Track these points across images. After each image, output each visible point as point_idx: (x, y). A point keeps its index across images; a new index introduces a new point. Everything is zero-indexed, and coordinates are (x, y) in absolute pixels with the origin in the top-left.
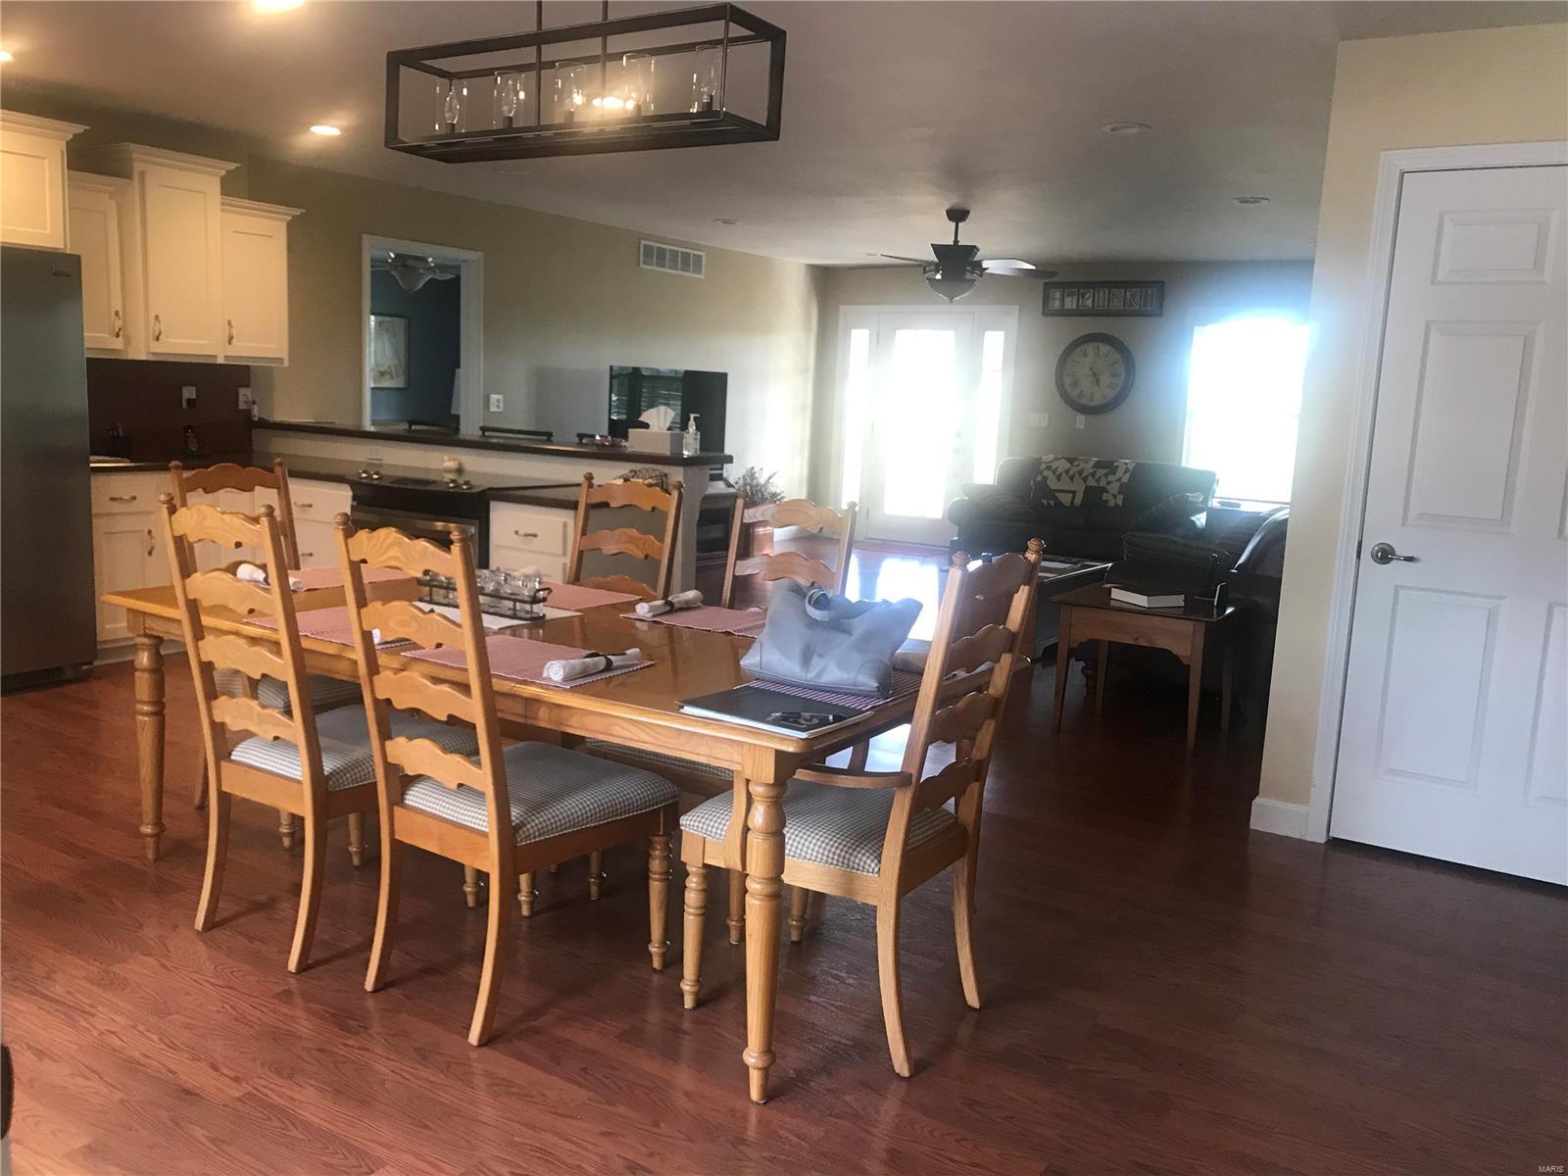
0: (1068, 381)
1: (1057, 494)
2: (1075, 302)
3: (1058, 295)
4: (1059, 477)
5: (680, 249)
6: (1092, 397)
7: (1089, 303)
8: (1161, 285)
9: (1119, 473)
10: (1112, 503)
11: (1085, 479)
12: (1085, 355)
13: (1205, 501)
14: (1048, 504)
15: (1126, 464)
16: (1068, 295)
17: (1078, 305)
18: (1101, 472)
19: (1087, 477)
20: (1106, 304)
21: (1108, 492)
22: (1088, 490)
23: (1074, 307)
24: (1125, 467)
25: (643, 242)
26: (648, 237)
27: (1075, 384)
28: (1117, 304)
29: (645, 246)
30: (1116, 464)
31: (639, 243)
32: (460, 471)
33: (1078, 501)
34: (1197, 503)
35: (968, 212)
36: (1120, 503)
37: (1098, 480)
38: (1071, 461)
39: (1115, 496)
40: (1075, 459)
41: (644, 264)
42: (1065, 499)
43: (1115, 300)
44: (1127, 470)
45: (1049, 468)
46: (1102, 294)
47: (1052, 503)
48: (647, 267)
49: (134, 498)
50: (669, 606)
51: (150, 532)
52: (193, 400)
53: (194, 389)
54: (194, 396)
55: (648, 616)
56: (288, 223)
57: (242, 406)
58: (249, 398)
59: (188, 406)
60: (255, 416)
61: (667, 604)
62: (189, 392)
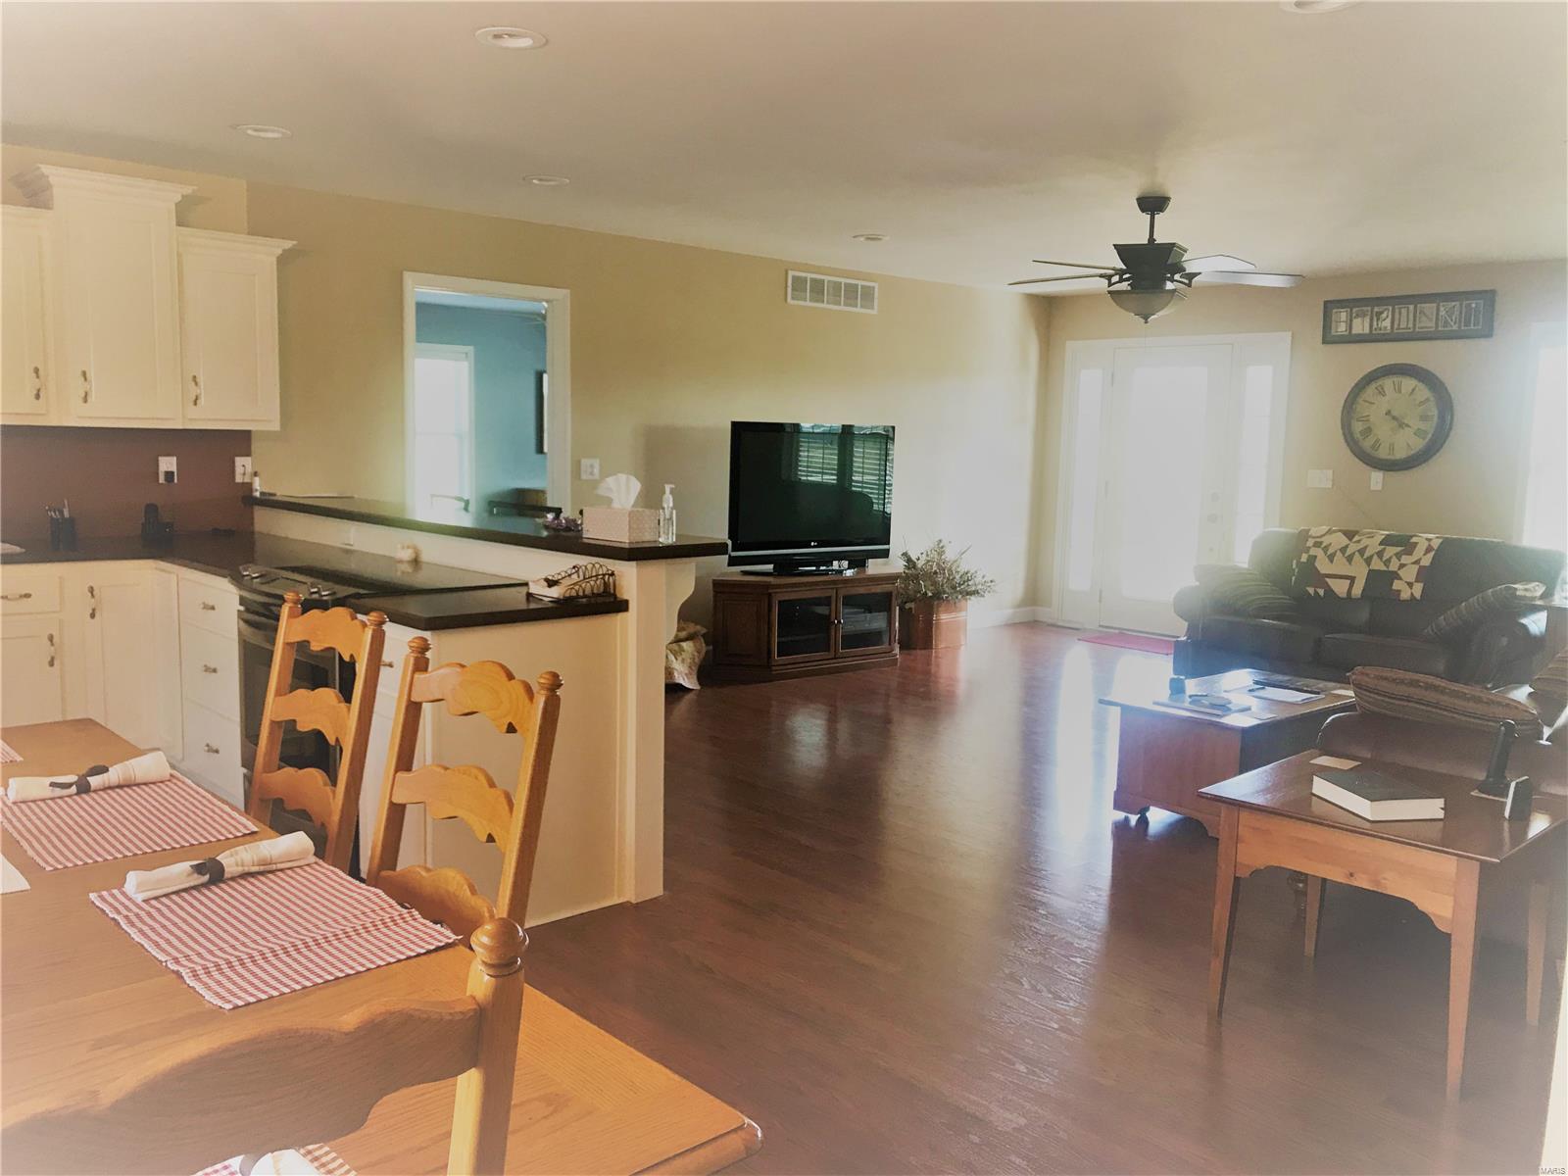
0: (1358, 427)
1: (1327, 579)
2: (1367, 325)
3: (1343, 316)
4: (1331, 558)
5: (843, 281)
6: (1392, 447)
7: (1387, 323)
8: (1489, 297)
9: (1419, 552)
10: (1405, 595)
11: (1368, 561)
12: (1382, 392)
13: (1547, 595)
14: (1316, 592)
15: (1429, 540)
16: (1358, 316)
17: (1371, 326)
18: (1391, 551)
19: (1371, 557)
20: (1411, 325)
21: (1401, 579)
22: (1373, 575)
23: (1367, 331)
24: (1426, 544)
25: (791, 274)
26: (797, 267)
27: (1368, 431)
28: (1427, 324)
29: (795, 278)
30: (1414, 540)
31: (787, 274)
32: (416, 562)
33: (1357, 591)
34: (1534, 598)
35: (1168, 199)
36: (1418, 595)
37: (1387, 562)
38: (1350, 535)
39: (1410, 585)
40: (1356, 533)
41: (793, 298)
42: (1340, 588)
43: (1424, 318)
44: (1429, 550)
45: (1317, 545)
46: (1404, 311)
47: (1321, 592)
48: (796, 302)
49: (28, 596)
50: (204, 875)
51: (51, 638)
52: (173, 473)
53: (174, 459)
54: (174, 469)
55: (139, 898)
56: (278, 258)
57: (239, 479)
58: (249, 469)
59: (166, 480)
60: (256, 490)
61: (199, 869)
62: (168, 464)
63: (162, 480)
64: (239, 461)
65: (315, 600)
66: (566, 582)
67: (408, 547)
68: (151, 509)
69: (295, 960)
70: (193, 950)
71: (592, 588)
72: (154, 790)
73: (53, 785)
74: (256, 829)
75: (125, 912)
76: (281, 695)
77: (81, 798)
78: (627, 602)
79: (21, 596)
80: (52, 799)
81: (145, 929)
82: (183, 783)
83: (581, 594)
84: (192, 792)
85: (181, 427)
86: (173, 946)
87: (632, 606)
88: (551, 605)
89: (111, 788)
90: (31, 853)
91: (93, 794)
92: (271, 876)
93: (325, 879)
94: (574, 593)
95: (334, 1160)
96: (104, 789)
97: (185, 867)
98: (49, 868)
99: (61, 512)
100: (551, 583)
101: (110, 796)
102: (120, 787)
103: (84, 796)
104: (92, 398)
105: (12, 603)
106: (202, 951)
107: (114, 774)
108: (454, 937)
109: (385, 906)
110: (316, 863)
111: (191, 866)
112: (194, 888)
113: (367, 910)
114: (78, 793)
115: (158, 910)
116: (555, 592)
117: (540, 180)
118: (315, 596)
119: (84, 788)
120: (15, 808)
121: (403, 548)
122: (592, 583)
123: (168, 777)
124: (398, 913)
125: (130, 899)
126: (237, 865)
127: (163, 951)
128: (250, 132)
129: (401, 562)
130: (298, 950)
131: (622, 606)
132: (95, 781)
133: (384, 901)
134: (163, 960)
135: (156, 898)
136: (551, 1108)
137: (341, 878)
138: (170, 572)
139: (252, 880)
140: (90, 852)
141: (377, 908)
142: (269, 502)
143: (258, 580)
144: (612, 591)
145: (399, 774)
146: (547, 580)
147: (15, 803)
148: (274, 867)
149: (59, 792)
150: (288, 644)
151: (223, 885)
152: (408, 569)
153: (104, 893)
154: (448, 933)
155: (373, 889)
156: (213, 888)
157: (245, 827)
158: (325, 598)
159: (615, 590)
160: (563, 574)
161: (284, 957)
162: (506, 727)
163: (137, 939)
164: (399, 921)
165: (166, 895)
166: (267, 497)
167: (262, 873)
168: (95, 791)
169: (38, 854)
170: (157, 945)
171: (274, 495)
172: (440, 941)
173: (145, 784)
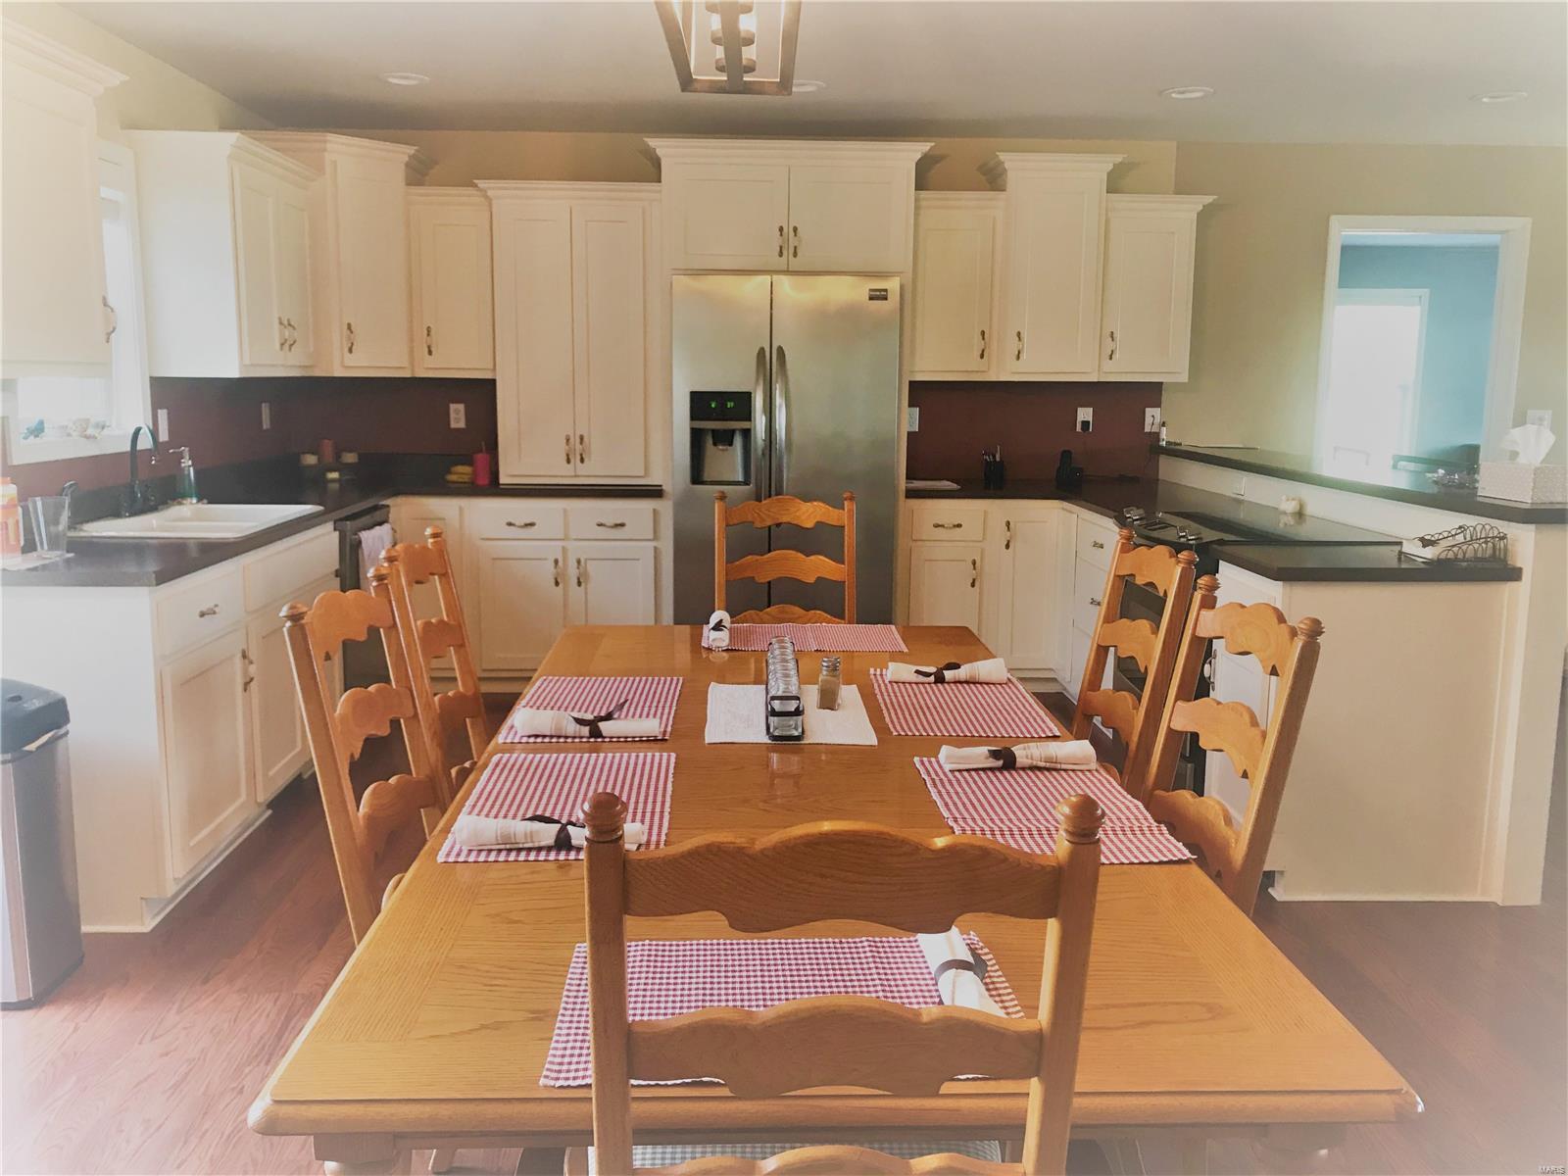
32: (1300, 515)
49: (959, 526)
50: (998, 760)
51: (974, 563)
52: (1088, 421)
53: (1090, 410)
54: (1090, 418)
55: (947, 767)
56: (1198, 214)
57: (1147, 429)
58: (1158, 420)
59: (1082, 429)
60: (1163, 440)
61: (995, 754)
62: (1085, 414)
63: (1079, 429)
64: (1149, 411)
65: (1183, 544)
66: (1444, 544)
67: (1293, 499)
68: (1066, 455)
69: (1045, 842)
70: (970, 814)
71: (1476, 551)
72: (992, 691)
73: (917, 672)
74: (1058, 734)
75: (934, 776)
76: (1108, 623)
77: (937, 687)
78: (1520, 569)
79: (954, 526)
80: (916, 683)
81: (943, 791)
82: (1017, 688)
83: (1460, 556)
84: (1020, 696)
85: (1096, 380)
86: (957, 809)
87: (1526, 575)
88: (1423, 566)
89: (960, 682)
90: (887, 719)
91: (946, 685)
92: (1054, 773)
93: (1099, 785)
94: (1451, 555)
95: (1009, 994)
96: (955, 682)
97: (984, 750)
98: (895, 733)
99: (994, 457)
100: (1426, 543)
101: (958, 688)
102: (967, 682)
103: (939, 685)
104: (1024, 356)
105: (948, 531)
106: (976, 816)
107: (963, 672)
108: (1189, 855)
109: (1140, 817)
110: (1097, 770)
111: (989, 751)
112: (991, 769)
113: (1122, 817)
114: (935, 682)
115: (958, 780)
116: (1429, 553)
117: (1491, 97)
118: (1182, 540)
119: (940, 679)
120: (889, 685)
121: (1288, 500)
122: (1476, 546)
123: (1005, 680)
124: (1147, 824)
125: (941, 767)
126: (1027, 757)
127: (949, 810)
128: (1174, 95)
129: (1285, 513)
130: (1041, 835)
131: (1515, 574)
132: (948, 674)
133: (1142, 813)
134: (946, 816)
135: (959, 771)
136: (1210, 1015)
137: (1113, 787)
138: (1071, 512)
139: (1038, 773)
140: (927, 727)
141: (1132, 817)
142: (1175, 452)
143: (1138, 522)
144: (1502, 556)
145: (1179, 703)
146: (1422, 539)
147: (890, 682)
148: (1059, 766)
149: (922, 679)
150: (1119, 576)
151: (1014, 772)
152: (1291, 521)
153: (925, 759)
154: (1186, 852)
155: (1136, 801)
156: (1006, 773)
157: (1051, 730)
158: (1191, 542)
159: (1505, 554)
160: (1446, 534)
161: (1037, 837)
162: (1270, 668)
163: (935, 798)
164: (1147, 832)
165: (968, 770)
166: (1173, 447)
167: (1048, 769)
168: (948, 683)
169: (892, 722)
170: (946, 805)
171: (1180, 444)
172: (1175, 856)
173: (987, 684)
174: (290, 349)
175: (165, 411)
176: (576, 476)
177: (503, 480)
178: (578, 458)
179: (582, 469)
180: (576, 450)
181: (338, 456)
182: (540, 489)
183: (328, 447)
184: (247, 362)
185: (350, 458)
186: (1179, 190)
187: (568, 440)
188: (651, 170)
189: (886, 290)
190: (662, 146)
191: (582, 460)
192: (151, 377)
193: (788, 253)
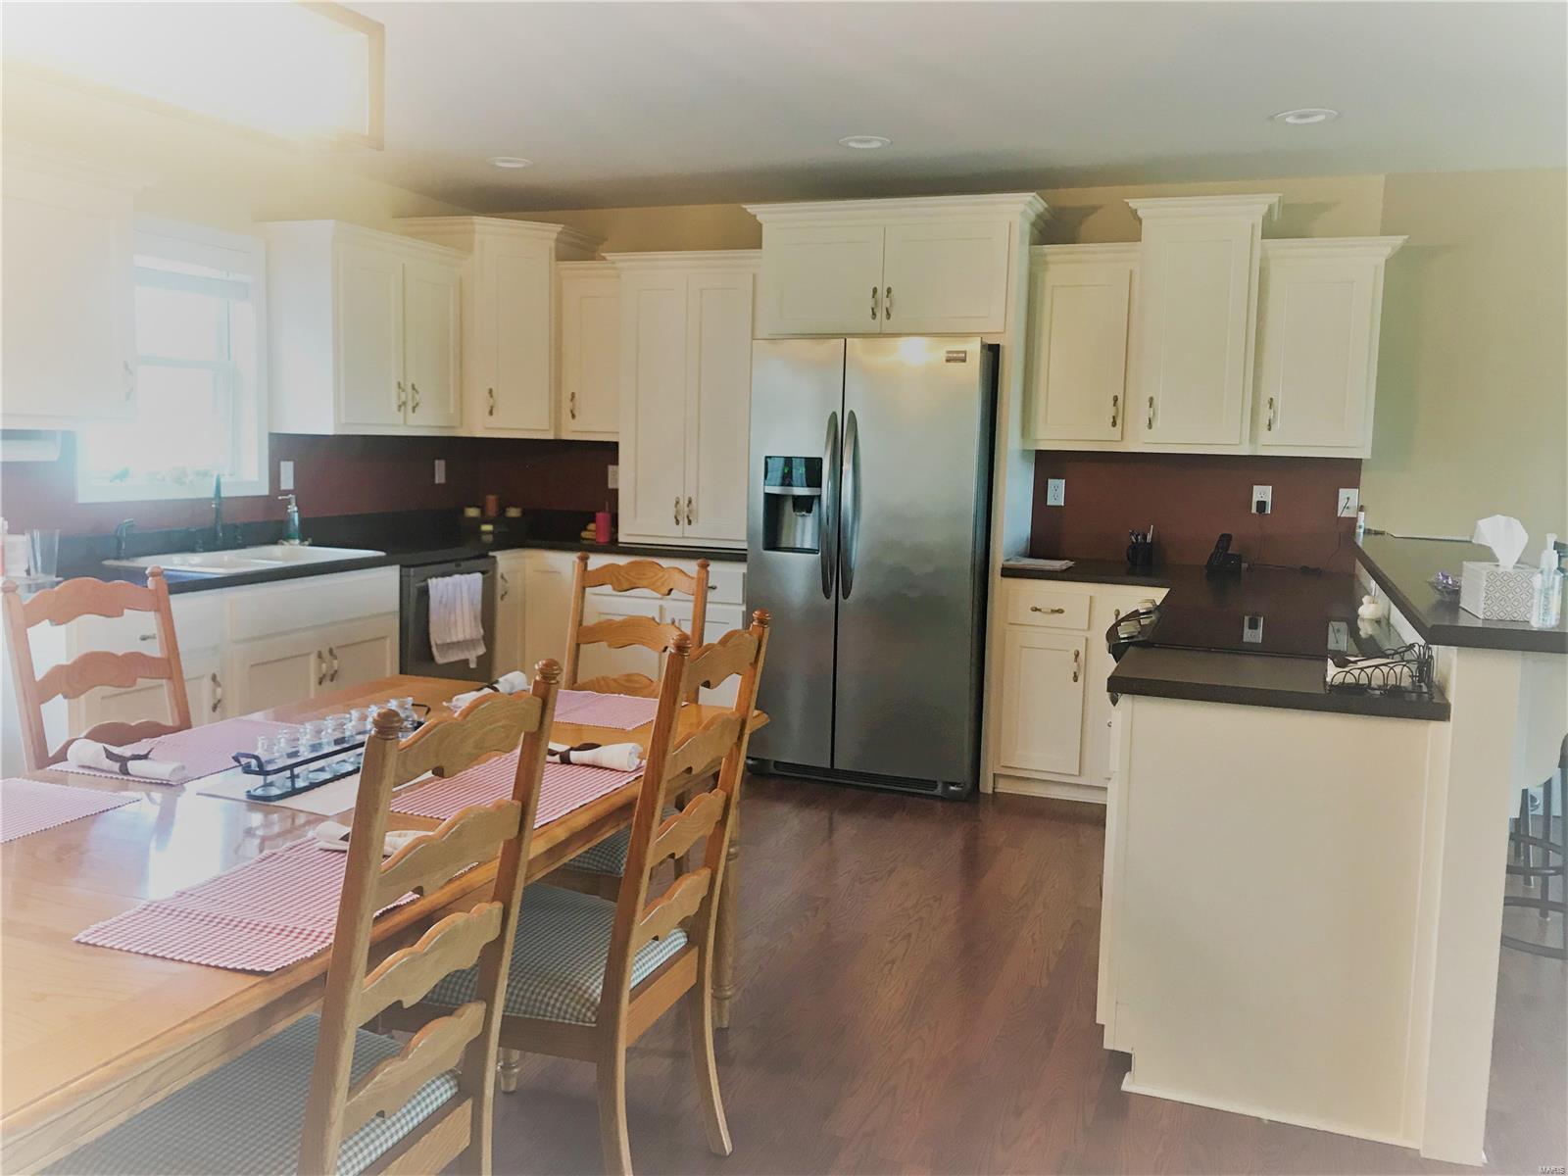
49: (1060, 611)
51: (1077, 654)
52: (1265, 502)
53: (1268, 489)
54: (1268, 499)
56: (1387, 259)
57: (1342, 513)
58: (1354, 503)
59: (1258, 511)
60: (1360, 527)
62: (1262, 493)
63: (1252, 510)
64: (1343, 493)
68: (1226, 539)
78: (1449, 706)
79: (1055, 611)
85: (1248, 454)
99: (1145, 537)
104: (1157, 424)
105: (1048, 617)
171: (1380, 533)
174: (414, 411)
175: (290, 464)
176: (684, 537)
177: (622, 538)
178: (686, 521)
179: (689, 531)
180: (685, 514)
181: (502, 510)
182: (669, 550)
183: (492, 501)
184: (343, 421)
185: (513, 512)
186: (1384, 232)
187: (677, 503)
188: (752, 238)
189: (965, 352)
190: (762, 212)
191: (690, 522)
192: (271, 434)
193: (881, 314)
